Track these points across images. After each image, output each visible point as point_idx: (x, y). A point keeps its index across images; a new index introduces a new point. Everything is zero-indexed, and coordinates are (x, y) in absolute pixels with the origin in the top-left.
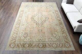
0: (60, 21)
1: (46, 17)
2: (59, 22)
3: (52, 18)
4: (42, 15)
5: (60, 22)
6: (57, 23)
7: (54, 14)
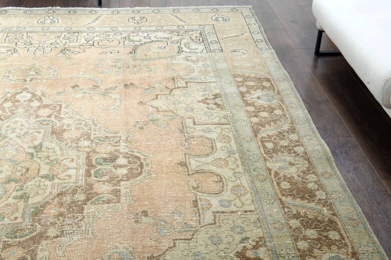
0: (306, 194)
1: (105, 150)
2: (297, 204)
3: (193, 164)
4: (57, 133)
5: (308, 208)
6: (255, 233)
7: (217, 115)
